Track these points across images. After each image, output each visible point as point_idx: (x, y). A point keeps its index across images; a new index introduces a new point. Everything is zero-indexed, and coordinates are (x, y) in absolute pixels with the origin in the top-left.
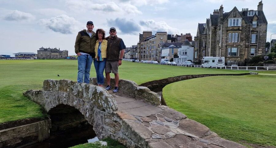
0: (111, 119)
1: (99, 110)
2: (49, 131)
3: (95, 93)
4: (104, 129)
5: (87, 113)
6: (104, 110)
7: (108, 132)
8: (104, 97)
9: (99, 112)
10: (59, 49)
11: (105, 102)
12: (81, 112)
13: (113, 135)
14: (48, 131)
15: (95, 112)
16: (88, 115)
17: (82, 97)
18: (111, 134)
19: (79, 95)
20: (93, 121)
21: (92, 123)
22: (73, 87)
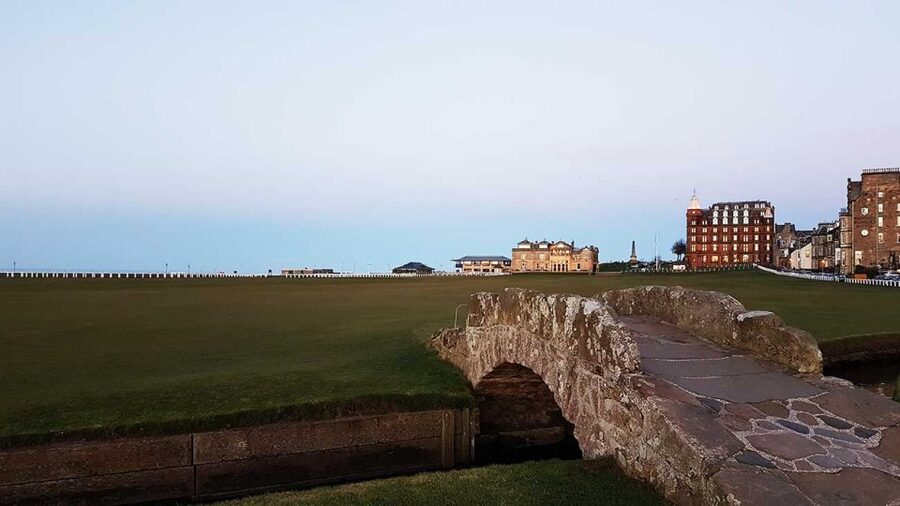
0: (617, 399)
1: (588, 373)
2: (473, 441)
3: (580, 318)
4: (601, 433)
5: (561, 383)
6: (599, 371)
7: (612, 441)
8: (599, 328)
9: (590, 378)
10: (573, 243)
11: (602, 346)
12: (547, 382)
13: (622, 450)
14: (470, 442)
15: (579, 380)
16: (561, 390)
17: (548, 337)
18: (617, 449)
19: (542, 332)
20: (574, 410)
21: (571, 417)
22: (531, 307)
